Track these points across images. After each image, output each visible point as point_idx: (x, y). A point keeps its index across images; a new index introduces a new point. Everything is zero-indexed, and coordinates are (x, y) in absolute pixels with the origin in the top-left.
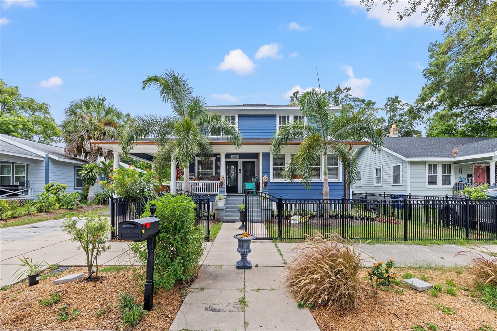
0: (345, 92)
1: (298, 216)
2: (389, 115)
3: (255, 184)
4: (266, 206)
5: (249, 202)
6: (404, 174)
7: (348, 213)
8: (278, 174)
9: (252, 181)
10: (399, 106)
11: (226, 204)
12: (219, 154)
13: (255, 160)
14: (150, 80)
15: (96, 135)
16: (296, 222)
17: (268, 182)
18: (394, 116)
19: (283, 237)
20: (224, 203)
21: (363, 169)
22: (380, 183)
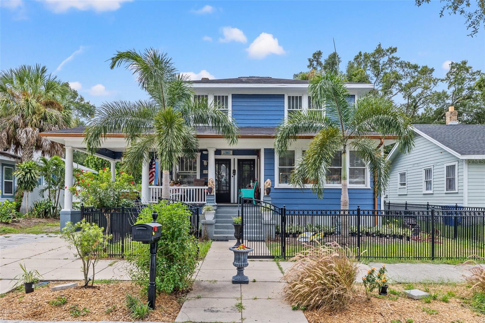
0: (388, 54)
1: (309, 233)
2: (453, 89)
3: (255, 192)
4: (269, 220)
5: (246, 215)
6: (460, 177)
7: (376, 230)
8: (284, 178)
9: (250, 186)
10: (468, 76)
11: (216, 217)
12: (206, 150)
13: (255, 157)
14: (120, 56)
15: (34, 120)
16: (307, 240)
17: (272, 188)
18: (461, 90)
19: (286, 256)
20: (213, 216)
21: (408, 169)
22: (431, 189)
